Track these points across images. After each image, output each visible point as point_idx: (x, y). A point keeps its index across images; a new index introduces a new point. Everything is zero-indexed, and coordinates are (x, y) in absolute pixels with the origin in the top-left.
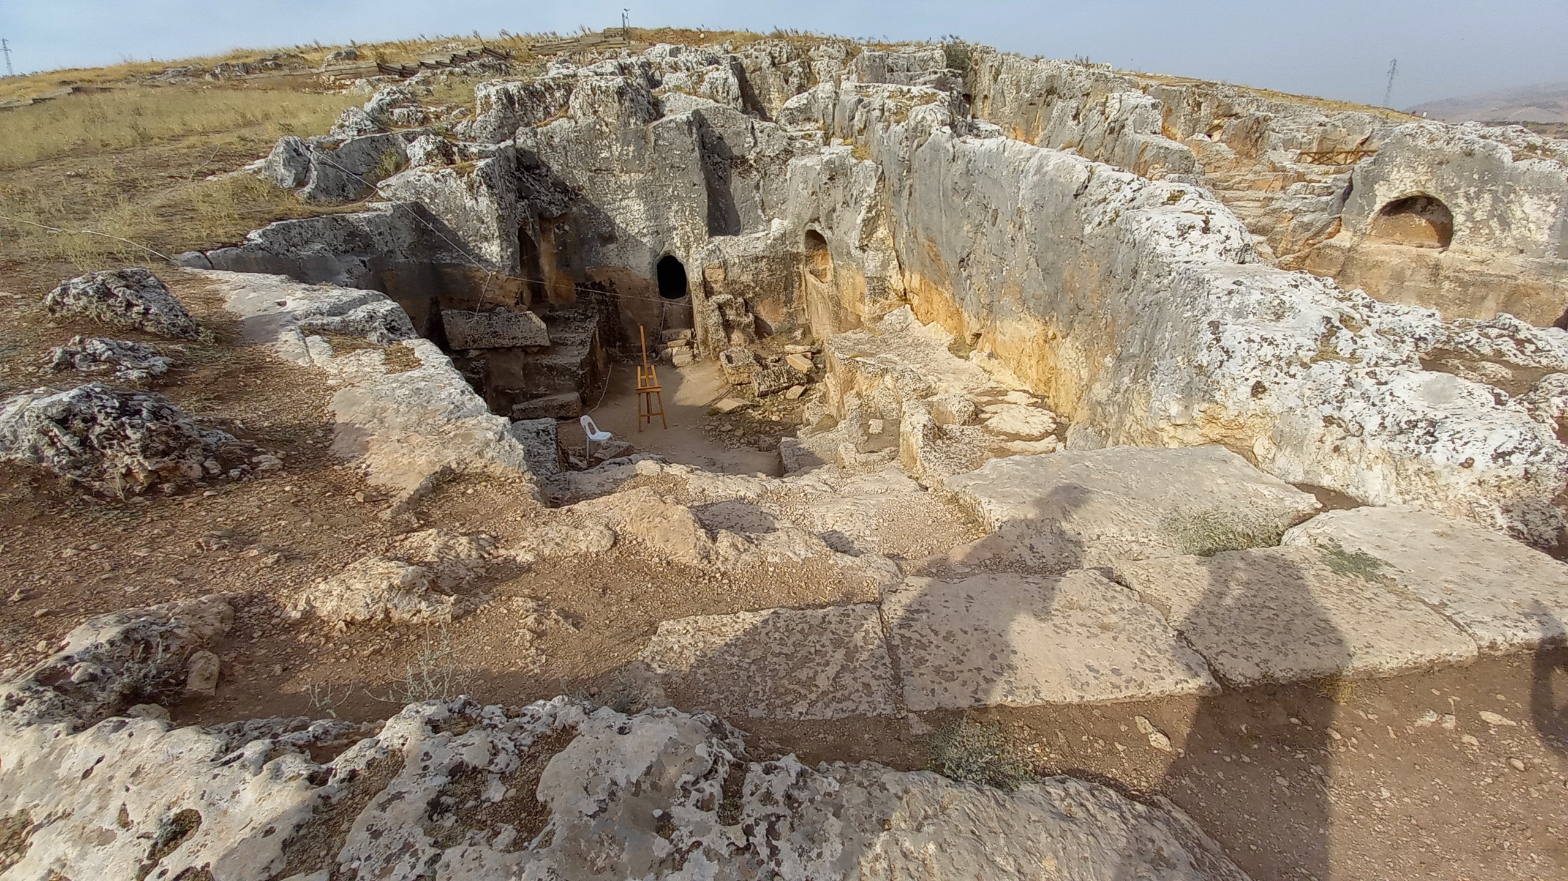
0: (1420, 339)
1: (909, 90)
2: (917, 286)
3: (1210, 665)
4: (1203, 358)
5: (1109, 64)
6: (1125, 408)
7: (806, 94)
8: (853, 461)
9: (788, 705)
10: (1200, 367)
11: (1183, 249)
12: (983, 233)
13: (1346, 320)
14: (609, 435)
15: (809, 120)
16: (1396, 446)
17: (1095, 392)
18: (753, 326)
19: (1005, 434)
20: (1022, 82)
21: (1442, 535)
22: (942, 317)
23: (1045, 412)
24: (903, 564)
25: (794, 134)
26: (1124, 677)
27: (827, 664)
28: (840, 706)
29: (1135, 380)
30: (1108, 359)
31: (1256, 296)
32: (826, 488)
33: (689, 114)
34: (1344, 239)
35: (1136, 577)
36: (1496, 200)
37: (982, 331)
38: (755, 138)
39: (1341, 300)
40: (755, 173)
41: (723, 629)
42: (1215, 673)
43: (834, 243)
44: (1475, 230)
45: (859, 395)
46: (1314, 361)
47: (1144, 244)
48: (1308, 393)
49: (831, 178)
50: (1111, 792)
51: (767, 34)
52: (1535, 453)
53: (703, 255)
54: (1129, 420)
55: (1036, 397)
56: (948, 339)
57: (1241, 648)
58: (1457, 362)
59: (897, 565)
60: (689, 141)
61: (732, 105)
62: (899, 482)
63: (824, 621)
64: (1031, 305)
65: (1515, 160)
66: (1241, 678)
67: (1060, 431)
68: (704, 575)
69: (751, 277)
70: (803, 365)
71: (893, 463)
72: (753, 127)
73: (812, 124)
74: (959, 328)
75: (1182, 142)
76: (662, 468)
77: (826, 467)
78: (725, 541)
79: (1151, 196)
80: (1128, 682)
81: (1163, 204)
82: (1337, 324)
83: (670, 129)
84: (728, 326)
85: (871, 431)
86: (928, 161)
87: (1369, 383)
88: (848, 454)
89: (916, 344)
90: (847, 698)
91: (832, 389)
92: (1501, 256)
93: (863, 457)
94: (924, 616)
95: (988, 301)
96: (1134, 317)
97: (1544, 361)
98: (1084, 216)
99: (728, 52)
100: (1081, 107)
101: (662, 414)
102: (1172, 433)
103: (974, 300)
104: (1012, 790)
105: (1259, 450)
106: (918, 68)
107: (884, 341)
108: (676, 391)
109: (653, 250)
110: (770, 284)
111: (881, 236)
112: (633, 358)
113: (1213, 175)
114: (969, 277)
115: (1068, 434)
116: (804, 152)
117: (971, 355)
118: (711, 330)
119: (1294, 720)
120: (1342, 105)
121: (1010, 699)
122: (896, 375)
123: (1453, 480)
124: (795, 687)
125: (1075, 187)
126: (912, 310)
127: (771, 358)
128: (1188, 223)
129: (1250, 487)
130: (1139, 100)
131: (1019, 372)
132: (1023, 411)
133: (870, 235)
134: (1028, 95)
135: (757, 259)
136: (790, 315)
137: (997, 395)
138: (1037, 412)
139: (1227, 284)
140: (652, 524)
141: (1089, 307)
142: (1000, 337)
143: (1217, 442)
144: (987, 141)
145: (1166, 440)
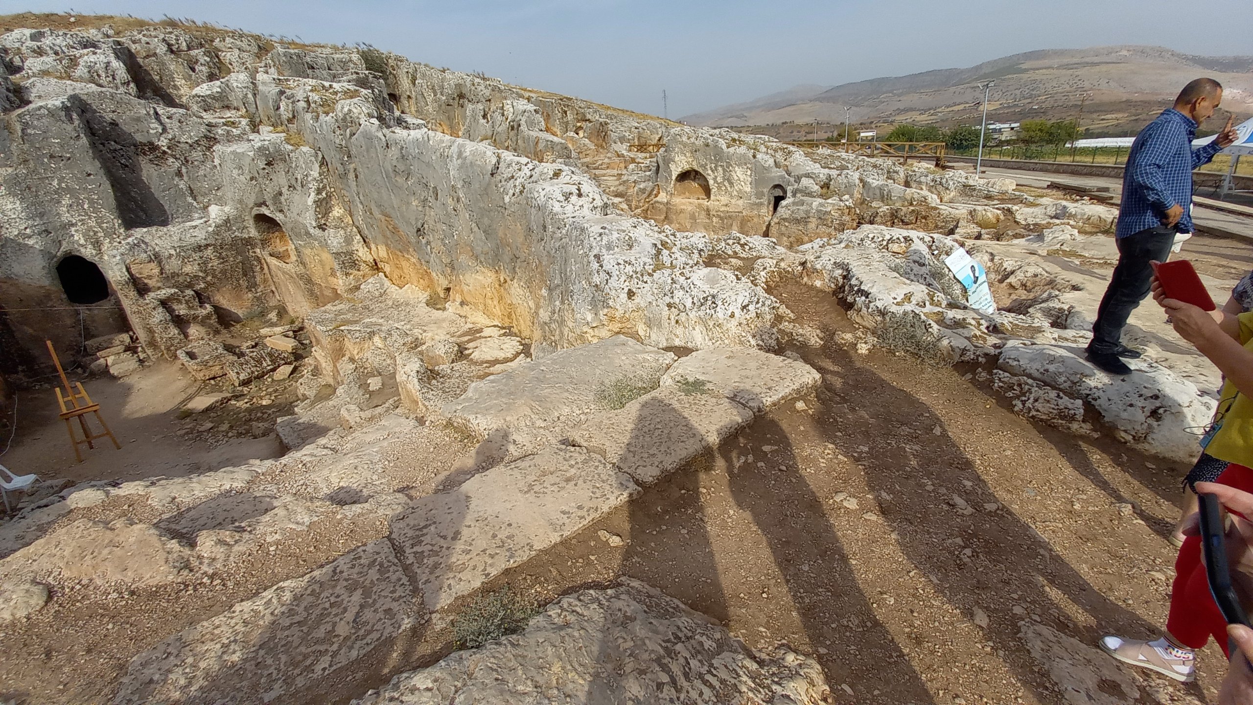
0: (701, 250)
1: (331, 86)
2: (385, 256)
3: (633, 478)
4: (596, 279)
5: (501, 80)
6: (562, 323)
7: (218, 83)
8: (358, 420)
9: (309, 669)
10: (597, 286)
11: (569, 208)
12: (430, 207)
13: (664, 244)
14: (32, 477)
15: (228, 107)
16: (701, 313)
17: (541, 315)
18: (214, 317)
19: (487, 362)
20: (437, 88)
21: (729, 358)
22: (414, 278)
23: (513, 338)
24: (413, 493)
25: (213, 121)
26: (585, 509)
27: (345, 610)
28: (365, 642)
29: (562, 303)
30: (543, 291)
31: (615, 235)
32: (325, 452)
33: (64, 99)
34: (663, 197)
35: (583, 437)
36: (724, 170)
37: (451, 285)
38: (161, 124)
39: (660, 233)
40: (172, 160)
41: (216, 632)
42: (637, 482)
43: (289, 226)
44: (719, 188)
45: (352, 360)
46: (654, 271)
47: (545, 207)
48: (656, 291)
49: (269, 164)
50: (592, 592)
51: (157, 20)
52: (758, 303)
53: (122, 250)
54: (566, 331)
55: (504, 328)
56: (424, 296)
57: (647, 460)
58: (719, 261)
59: (407, 495)
60: (69, 128)
61: (122, 90)
62: (400, 425)
63: (336, 574)
64: (483, 260)
65: (728, 147)
66: (651, 479)
67: (526, 350)
68: (187, 586)
69: (196, 267)
70: (287, 345)
71: (397, 411)
72: (156, 113)
73: (233, 112)
74: (431, 285)
75: (562, 137)
76: (107, 494)
77: (331, 432)
78: (206, 543)
79: (542, 174)
80: (588, 511)
81: (551, 178)
82: (660, 247)
83: (41, 117)
84: (180, 322)
85: (371, 389)
86: (364, 148)
87: (682, 279)
88: (352, 414)
89: (397, 305)
90: (369, 632)
91: (322, 361)
92: (733, 201)
93: (368, 414)
94: (432, 528)
95: (449, 261)
96: (552, 259)
97: (754, 254)
98: (502, 190)
99: (108, 37)
100: (487, 110)
101: (108, 433)
102: (592, 334)
103: (437, 261)
104: (524, 629)
105: (641, 333)
106: (339, 68)
107: (366, 308)
108: (124, 404)
109: (45, 253)
110: (224, 272)
111: (337, 215)
112: (48, 380)
113: (585, 160)
114: (428, 243)
115: (532, 351)
116: (230, 139)
117: (447, 305)
118: (158, 330)
119: (683, 492)
120: (645, 117)
121: (512, 561)
122: (383, 335)
123: (729, 325)
124: (313, 648)
125: (490, 168)
126: (386, 276)
127: (246, 345)
128: (568, 191)
129: (640, 357)
130: (525, 107)
131: (487, 312)
132: (497, 341)
133: (326, 214)
134: (444, 98)
135: (199, 248)
136: (258, 299)
137: (475, 333)
138: (506, 339)
139: (596, 229)
140: (99, 560)
141: (522, 256)
142: (465, 288)
143: (618, 333)
144: (412, 132)
145: (590, 339)
